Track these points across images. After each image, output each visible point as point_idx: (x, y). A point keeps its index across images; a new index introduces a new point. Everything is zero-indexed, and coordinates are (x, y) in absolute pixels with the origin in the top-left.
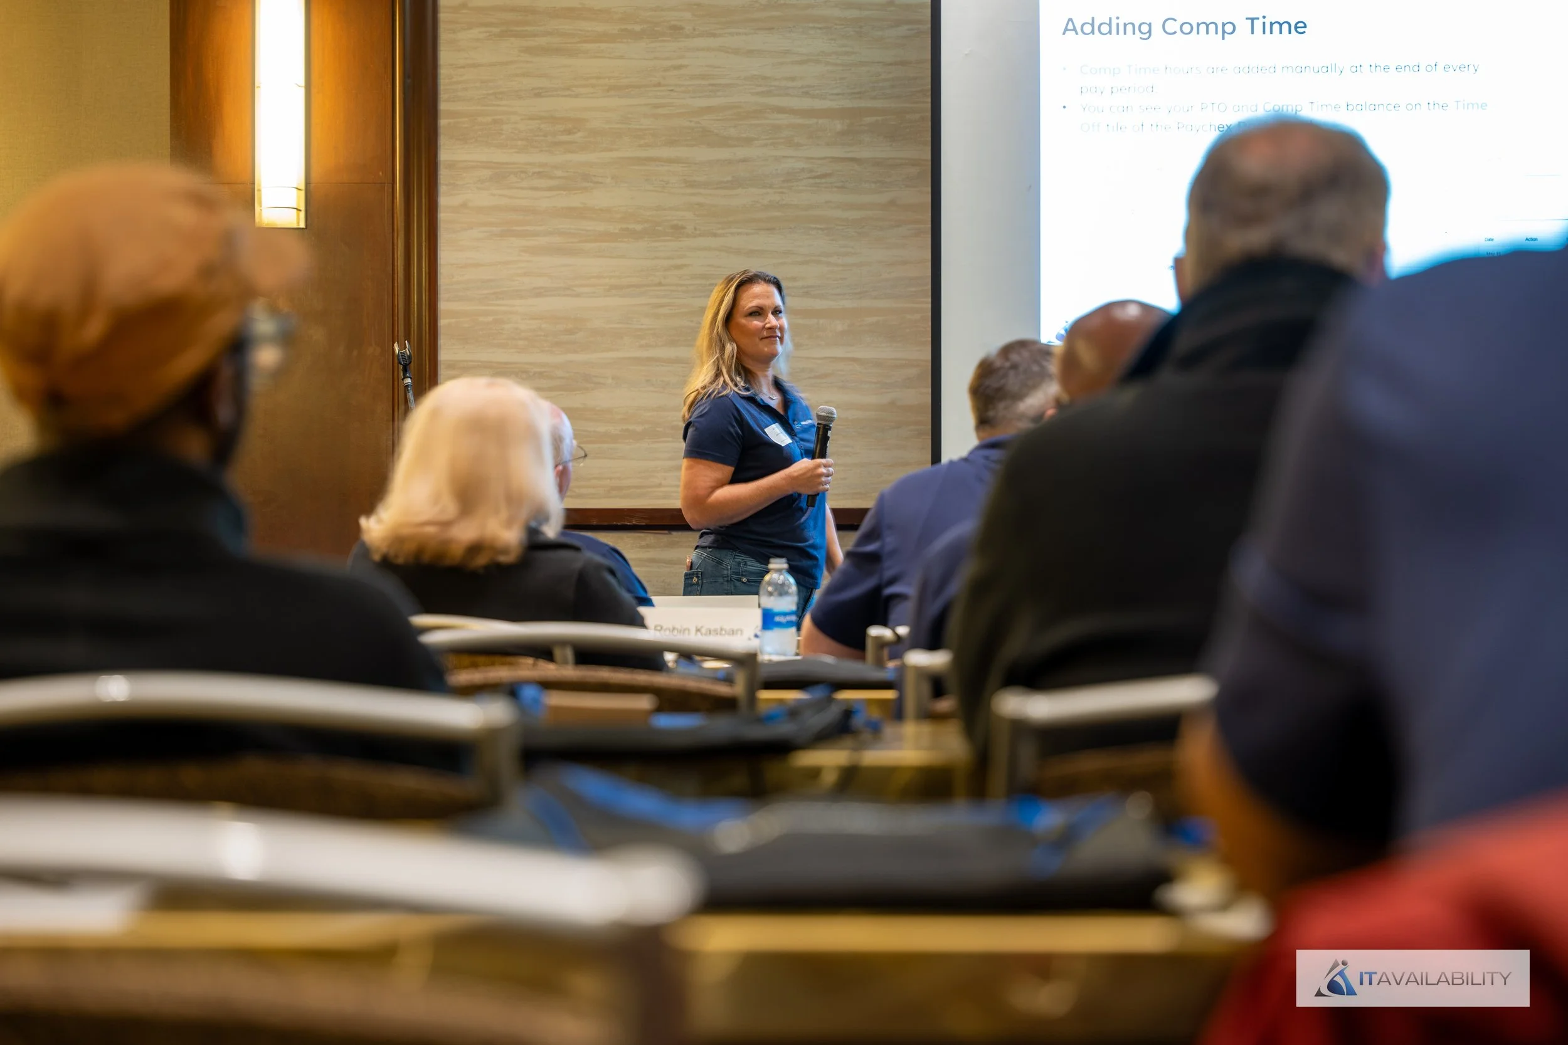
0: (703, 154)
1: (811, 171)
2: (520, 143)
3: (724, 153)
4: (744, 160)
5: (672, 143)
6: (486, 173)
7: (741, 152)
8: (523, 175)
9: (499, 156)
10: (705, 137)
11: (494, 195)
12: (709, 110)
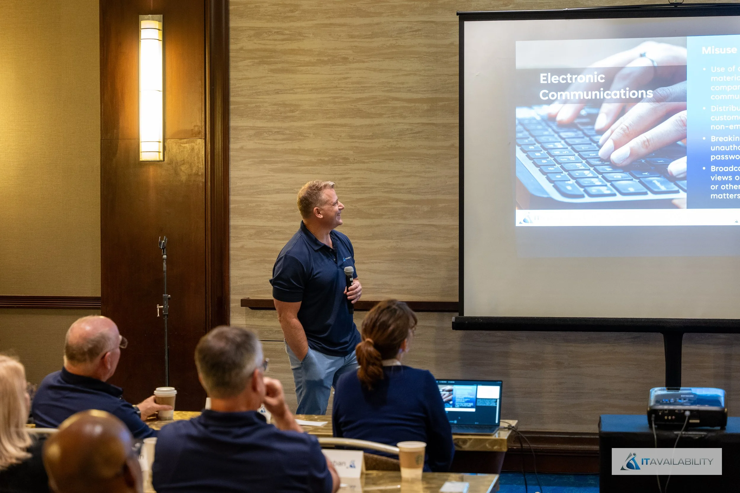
0: (358, 121)
1: (412, 130)
2: (268, 117)
3: (368, 121)
4: (379, 125)
5: (343, 116)
6: (252, 132)
7: (376, 121)
8: (270, 133)
9: (259, 124)
10: (359, 113)
11: (256, 143)
12: (361, 99)
